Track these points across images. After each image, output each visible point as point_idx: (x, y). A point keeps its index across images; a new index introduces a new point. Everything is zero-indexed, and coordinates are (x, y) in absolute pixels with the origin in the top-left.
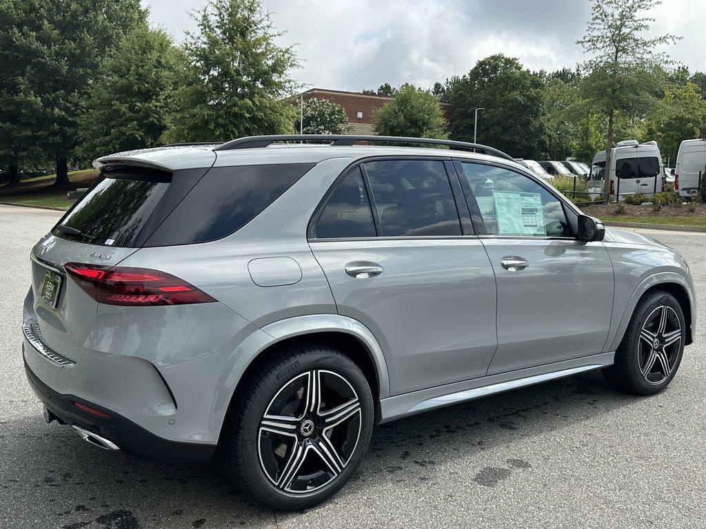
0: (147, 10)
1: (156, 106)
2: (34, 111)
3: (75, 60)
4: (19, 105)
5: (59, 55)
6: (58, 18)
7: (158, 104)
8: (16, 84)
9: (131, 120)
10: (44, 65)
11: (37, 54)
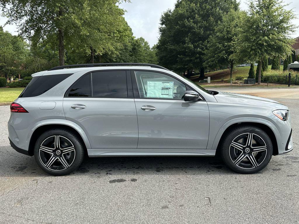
0: (239, 3)
1: (233, 44)
2: (190, 50)
3: (206, 29)
4: (185, 48)
5: (200, 27)
6: (202, 13)
7: (234, 42)
8: (185, 40)
9: (223, 50)
10: (195, 32)
11: (193, 28)
